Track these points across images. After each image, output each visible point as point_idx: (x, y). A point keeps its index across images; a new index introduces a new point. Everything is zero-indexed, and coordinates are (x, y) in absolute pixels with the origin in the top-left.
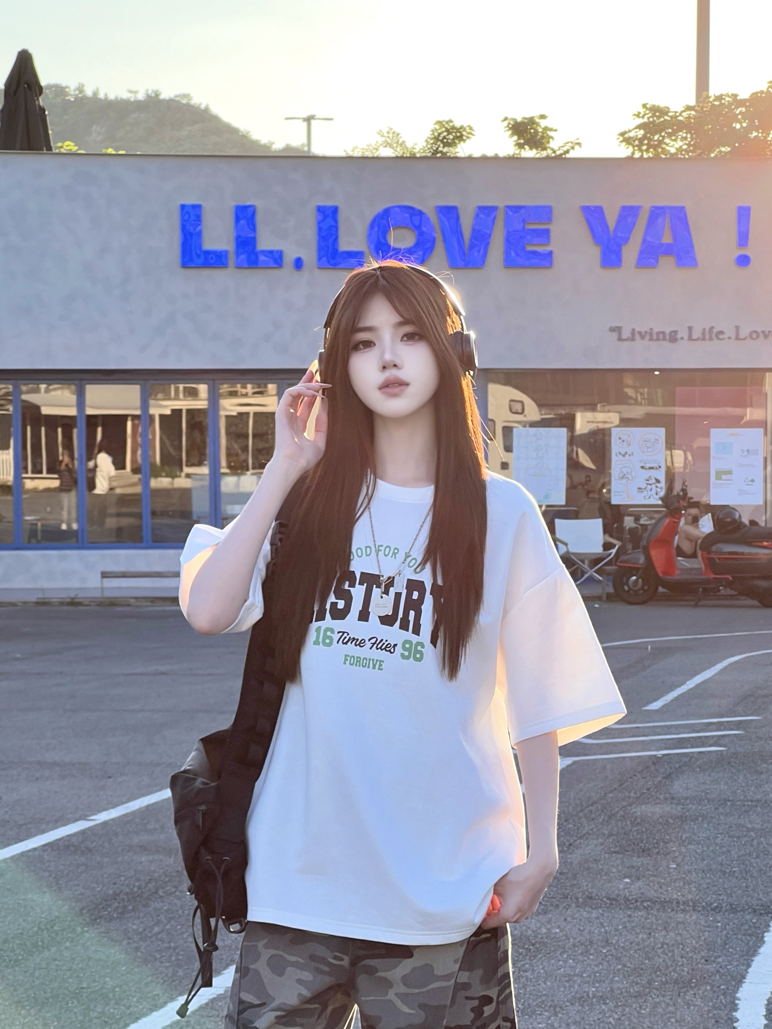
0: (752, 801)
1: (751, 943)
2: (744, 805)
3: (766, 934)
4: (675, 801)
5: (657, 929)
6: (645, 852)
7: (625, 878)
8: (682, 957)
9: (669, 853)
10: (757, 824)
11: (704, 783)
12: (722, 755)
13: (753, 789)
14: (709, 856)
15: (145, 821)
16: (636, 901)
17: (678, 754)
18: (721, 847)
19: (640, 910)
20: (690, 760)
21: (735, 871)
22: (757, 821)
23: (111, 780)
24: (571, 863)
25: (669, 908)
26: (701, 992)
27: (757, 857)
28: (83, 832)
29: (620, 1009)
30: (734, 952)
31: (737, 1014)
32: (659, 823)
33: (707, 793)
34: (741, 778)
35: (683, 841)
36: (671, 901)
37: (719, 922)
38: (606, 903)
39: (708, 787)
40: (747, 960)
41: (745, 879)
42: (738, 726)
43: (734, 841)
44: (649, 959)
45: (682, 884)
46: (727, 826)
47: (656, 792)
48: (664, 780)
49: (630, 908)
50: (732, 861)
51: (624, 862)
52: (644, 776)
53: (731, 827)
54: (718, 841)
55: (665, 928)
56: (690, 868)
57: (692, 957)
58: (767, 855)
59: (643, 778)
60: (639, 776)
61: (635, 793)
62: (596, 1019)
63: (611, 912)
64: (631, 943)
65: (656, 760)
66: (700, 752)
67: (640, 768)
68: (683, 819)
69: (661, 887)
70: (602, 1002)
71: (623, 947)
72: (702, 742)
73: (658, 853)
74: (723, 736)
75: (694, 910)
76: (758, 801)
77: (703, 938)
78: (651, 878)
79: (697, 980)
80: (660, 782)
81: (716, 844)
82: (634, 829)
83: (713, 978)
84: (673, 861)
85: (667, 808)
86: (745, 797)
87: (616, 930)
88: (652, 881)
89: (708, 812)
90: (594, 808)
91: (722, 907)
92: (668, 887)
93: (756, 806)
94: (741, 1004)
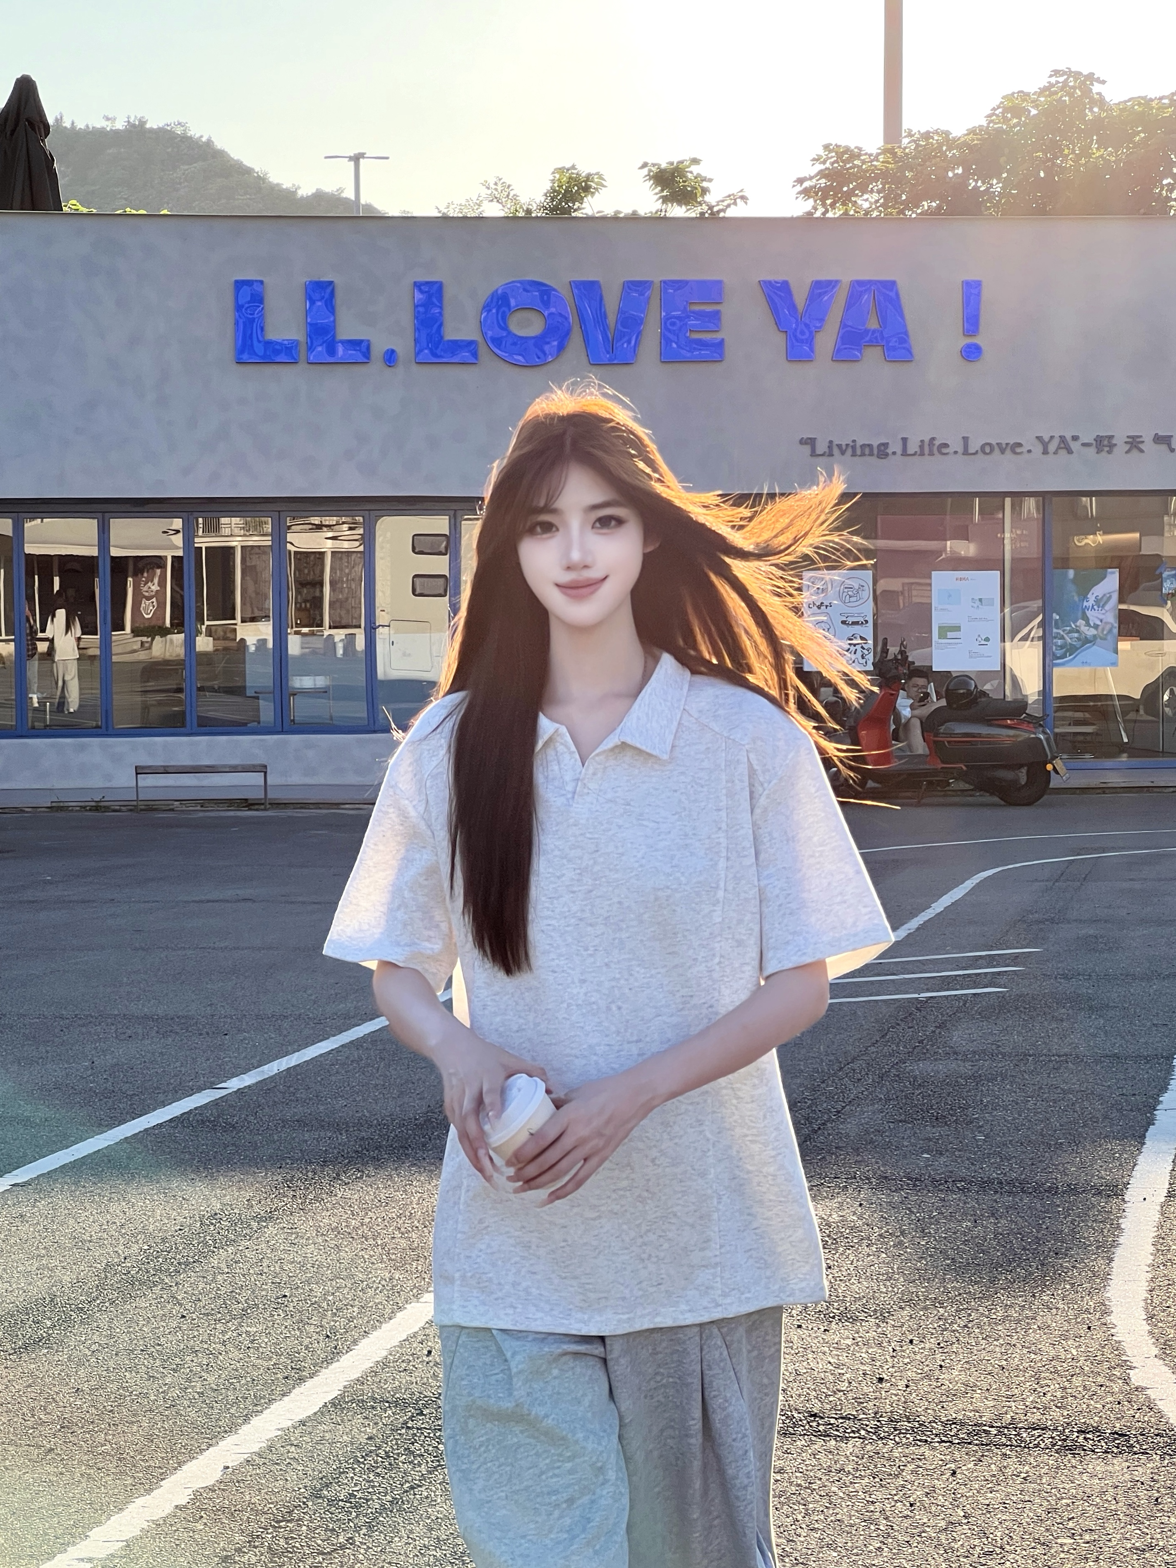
0: (1059, 1056)
1: (1106, 1231)
2: (1051, 1061)
3: (1121, 1221)
4: (960, 1057)
5: (982, 1215)
6: (939, 1120)
7: (923, 1153)
8: (1024, 1249)
9: (971, 1123)
10: (1074, 1084)
11: (991, 1034)
12: (1004, 997)
13: (1056, 1040)
15: (292, 1089)
16: (946, 1182)
17: (947, 997)
19: (953, 1192)
20: (964, 1005)
21: (1061, 1143)
22: (1074, 1081)
23: (227, 1037)
24: (847, 1136)
25: (990, 1189)
26: (1060, 1292)
27: (1085, 1126)
28: (216, 1103)
30: (1088, 1243)
31: (1112, 1319)
32: (947, 1084)
33: (999, 1046)
34: (1037, 1026)
35: (985, 1106)
36: (990, 1181)
37: (1058, 1206)
38: (908, 1184)
39: (998, 1038)
40: (1107, 1252)
41: (1077, 1153)
42: (1015, 959)
43: (1050, 1106)
44: (983, 1252)
45: (998, 1160)
46: (1036, 1088)
47: (932, 1045)
48: (938, 1030)
49: (942, 1191)
50: (1055, 1131)
51: (915, 1133)
52: (910, 1025)
53: (1041, 1088)
54: (1030, 1105)
55: (993, 1215)
56: (1004, 1139)
57: (1035, 1249)
59: (910, 1027)
60: (904, 1025)
61: (905, 1047)
62: (936, 1325)
63: (917, 1195)
64: (955, 1233)
65: (922, 1005)
66: (974, 994)
67: (902, 1015)
68: (977, 1078)
69: (973, 1164)
71: (945, 1238)
72: (974, 981)
73: (956, 1121)
74: (999, 973)
75: (1023, 1192)
76: (1066, 1055)
77: (1044, 1227)
78: (957, 1153)
79: (1051, 1277)
80: (934, 1032)
81: (1028, 1110)
82: (917, 1092)
83: (1068, 1275)
84: (980, 1132)
85: (953, 1066)
86: (1049, 1050)
87: (930, 1218)
88: (960, 1157)
89: (1007, 1070)
90: (856, 1065)
91: (1057, 1188)
92: (982, 1163)
93: (1067, 1062)
94: (1114, 1307)
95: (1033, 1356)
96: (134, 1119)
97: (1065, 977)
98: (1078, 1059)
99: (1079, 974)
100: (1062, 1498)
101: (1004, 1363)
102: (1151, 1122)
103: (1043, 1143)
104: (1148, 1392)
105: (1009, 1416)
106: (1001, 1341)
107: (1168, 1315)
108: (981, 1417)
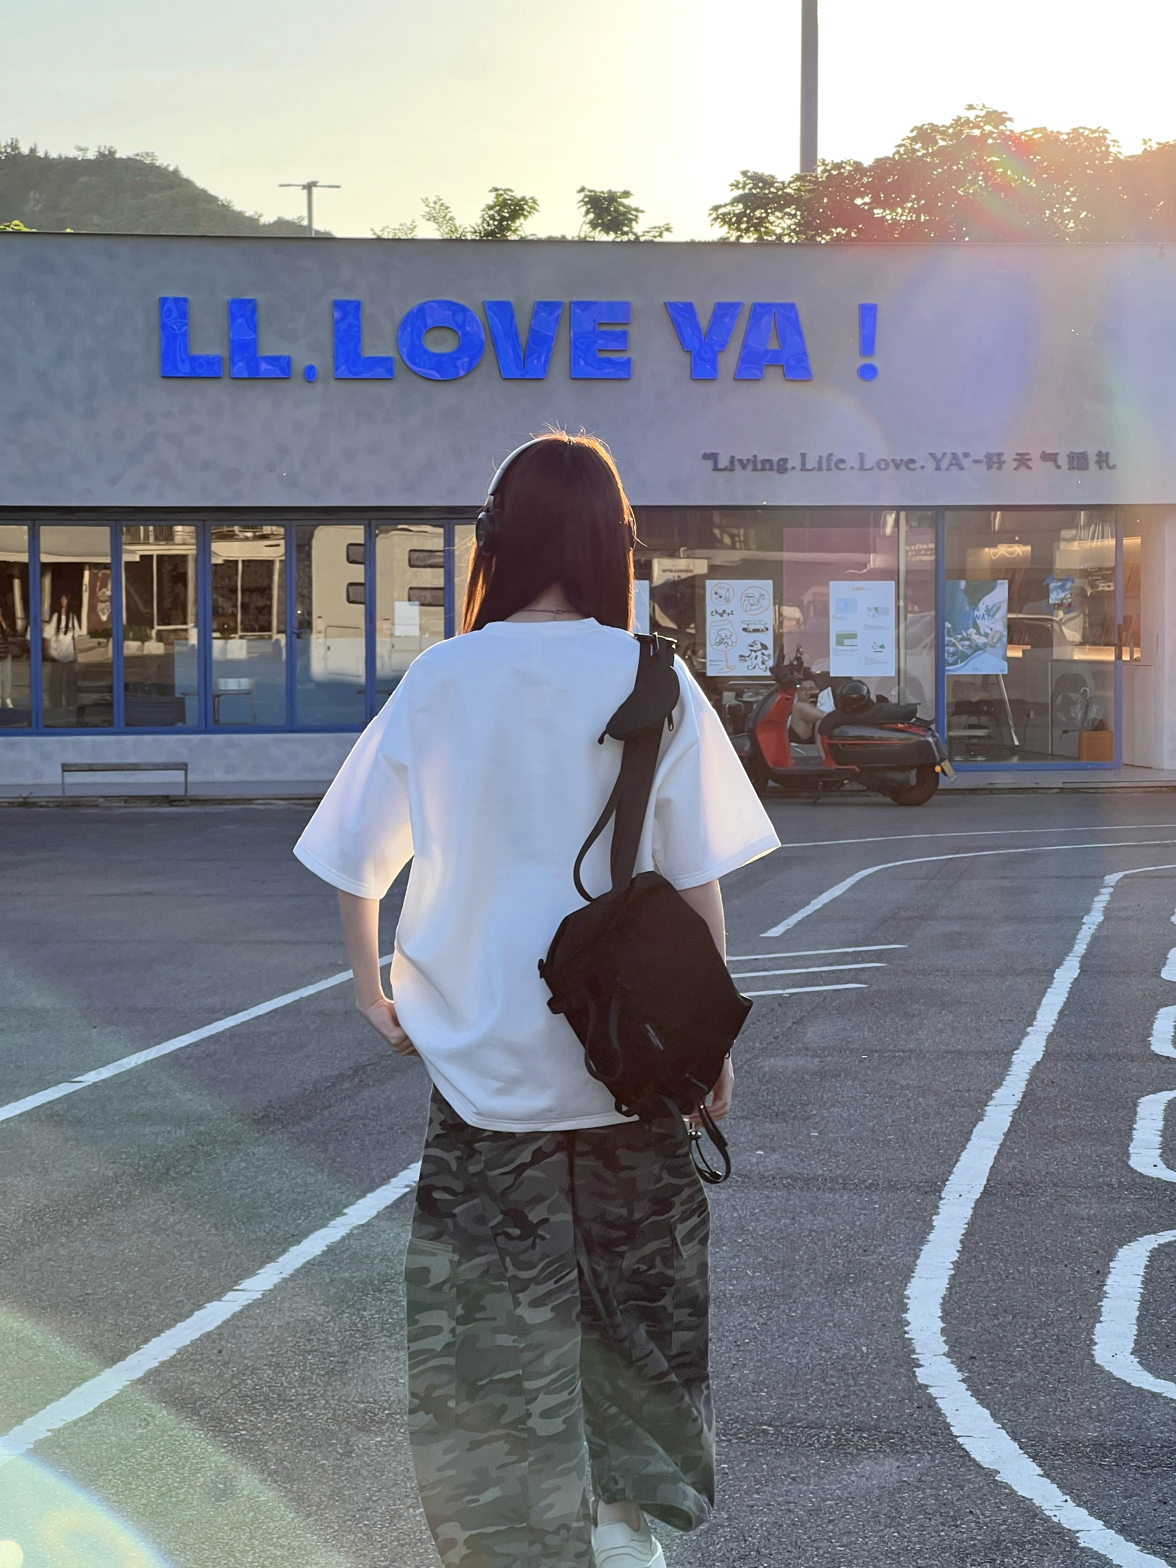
0: (904, 1052)
1: (918, 1228)
2: (895, 1057)
3: (934, 1217)
4: (810, 1053)
5: (801, 1213)
6: (779, 1116)
7: (757, 1149)
8: (835, 1247)
9: (808, 1118)
10: (912, 1080)
11: (844, 1029)
12: (862, 993)
13: (903, 1036)
14: (858, 1121)
15: (145, 1082)
16: (773, 1178)
17: (808, 993)
18: (871, 1110)
19: (778, 1189)
20: (824, 1000)
21: (890, 1140)
22: (913, 1077)
25: (814, 1186)
26: (861, 1289)
27: (916, 1122)
30: (898, 1240)
31: (908, 1316)
32: (793, 1080)
33: (849, 1042)
34: (889, 1022)
35: (825, 1102)
36: (816, 1178)
37: (876, 1203)
38: (737, 1181)
39: (849, 1034)
40: (914, 1250)
41: (904, 1149)
42: (878, 956)
43: (886, 1102)
45: (827, 1157)
46: (876, 1084)
47: (786, 1041)
48: (795, 1026)
49: (767, 1187)
50: (886, 1127)
51: (754, 1129)
52: (770, 1021)
53: (880, 1084)
54: (867, 1101)
55: (812, 1212)
56: (836, 1136)
57: (847, 1247)
58: (928, 1118)
59: (769, 1024)
60: (763, 1021)
61: (761, 1043)
63: (743, 1192)
64: (772, 1230)
65: (784, 1001)
66: (836, 990)
67: (764, 1011)
68: (822, 1075)
69: (802, 1161)
70: (742, 1303)
71: (762, 1236)
72: (837, 977)
73: (794, 1118)
74: (862, 969)
75: (844, 1188)
76: (910, 1051)
77: (858, 1223)
78: (790, 1149)
79: (855, 1275)
80: (790, 1028)
81: (864, 1106)
82: (763, 1088)
83: (874, 1272)
84: (815, 1128)
85: (802, 1062)
86: (895, 1046)
87: (752, 1214)
88: (791, 1153)
89: (852, 1066)
91: (878, 1185)
92: (811, 1160)
93: (910, 1058)
94: (911, 1304)
95: (824, 1354)
97: (924, 973)
98: (921, 1055)
99: (937, 971)
100: (828, 1500)
101: (795, 1361)
102: (980, 1118)
103: (872, 1139)
104: (931, 1390)
105: (789, 1415)
106: (796, 1339)
107: (964, 1312)
108: (762, 1416)
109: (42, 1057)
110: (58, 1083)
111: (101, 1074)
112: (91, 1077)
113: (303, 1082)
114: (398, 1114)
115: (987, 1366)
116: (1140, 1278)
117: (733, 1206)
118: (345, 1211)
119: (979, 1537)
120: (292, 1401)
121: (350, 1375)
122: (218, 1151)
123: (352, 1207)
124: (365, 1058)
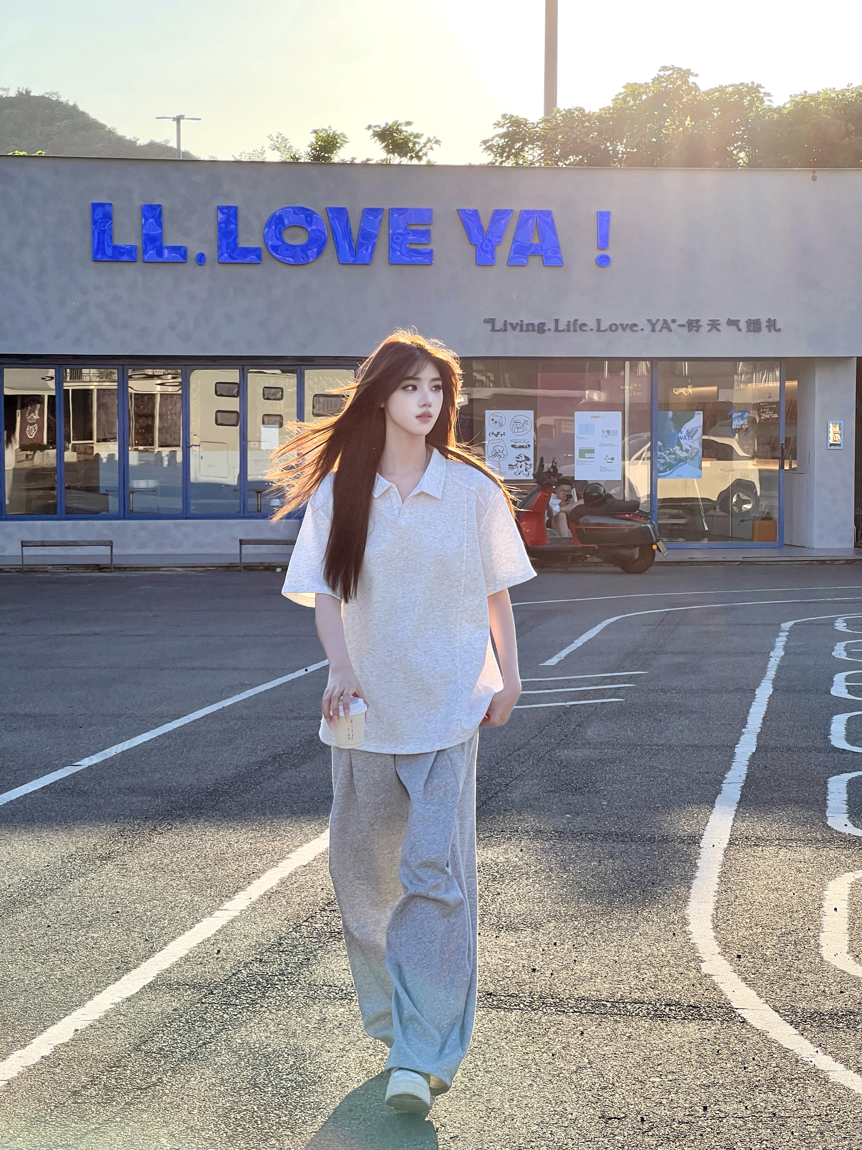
0: (658, 746)
1: (687, 868)
2: (652, 749)
3: (697, 861)
4: (592, 746)
5: (605, 857)
6: (577, 791)
7: (566, 814)
8: (632, 880)
9: (599, 793)
10: (667, 765)
11: (613, 730)
12: (622, 705)
13: (656, 735)
14: (633, 794)
15: (125, 766)
16: (581, 834)
17: (584, 705)
18: (642, 786)
19: (586, 841)
20: (596, 710)
21: (658, 807)
22: (667, 763)
23: (82, 729)
24: (513, 801)
25: (610, 839)
26: (655, 910)
27: (674, 794)
28: (73, 776)
29: (591, 925)
30: (674, 876)
31: (690, 928)
32: (583, 766)
33: (618, 739)
34: (643, 724)
35: (608, 781)
36: (610, 834)
37: (655, 851)
38: (555, 836)
39: (617, 733)
40: (687, 883)
41: (669, 814)
42: (630, 679)
43: (651, 781)
44: (604, 883)
45: (616, 819)
46: (642, 768)
47: (574, 738)
48: (578, 728)
49: (578, 840)
50: (654, 798)
51: (561, 800)
52: (559, 724)
53: (645, 768)
54: (638, 780)
55: (612, 857)
56: (620, 804)
57: (639, 881)
59: (558, 726)
60: (555, 724)
61: (555, 739)
62: (572, 933)
63: (561, 843)
64: (586, 870)
65: (567, 710)
66: (603, 703)
67: (554, 717)
68: (602, 762)
69: (599, 821)
71: (580, 873)
72: (601, 694)
73: (589, 792)
74: (619, 688)
75: (632, 841)
76: (663, 745)
77: (645, 865)
78: (589, 814)
79: (649, 900)
80: (574, 729)
81: (637, 783)
82: (563, 771)
83: (661, 898)
84: (604, 799)
85: (587, 752)
86: (651, 742)
87: (570, 859)
88: (590, 817)
89: (623, 756)
90: (521, 752)
91: (655, 838)
92: (605, 821)
93: (663, 750)
94: (691, 919)
95: (636, 954)
96: (17, 787)
97: (663, 691)
98: (670, 748)
99: (673, 690)
100: (654, 1050)
101: (617, 958)
102: (719, 792)
103: (646, 807)
104: (713, 978)
105: (619, 994)
106: (615, 943)
107: (728, 926)
108: (601, 995)
109: (48, 748)
110: (63, 766)
111: (92, 759)
112: (86, 762)
113: (237, 766)
114: (315, 788)
115: (750, 962)
116: (846, 903)
117: (556, 853)
118: (288, 856)
119: (761, 1075)
120: (277, 984)
121: (314, 967)
122: (188, 814)
123: (293, 854)
124: (280, 749)
